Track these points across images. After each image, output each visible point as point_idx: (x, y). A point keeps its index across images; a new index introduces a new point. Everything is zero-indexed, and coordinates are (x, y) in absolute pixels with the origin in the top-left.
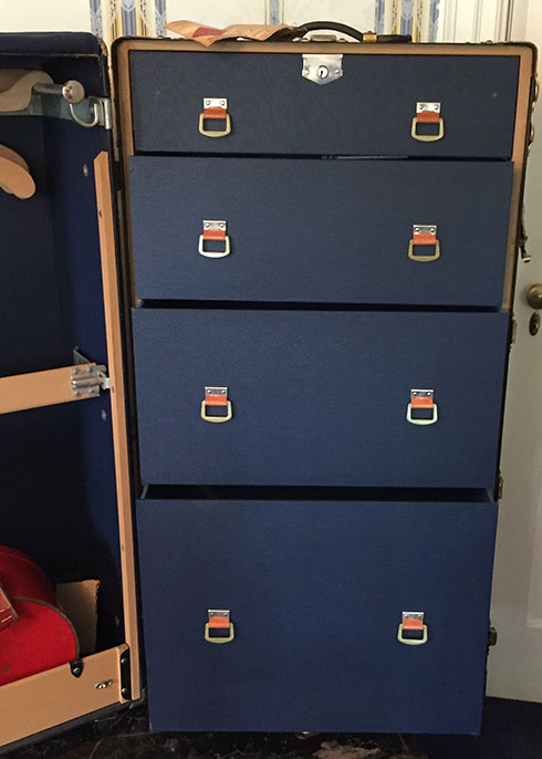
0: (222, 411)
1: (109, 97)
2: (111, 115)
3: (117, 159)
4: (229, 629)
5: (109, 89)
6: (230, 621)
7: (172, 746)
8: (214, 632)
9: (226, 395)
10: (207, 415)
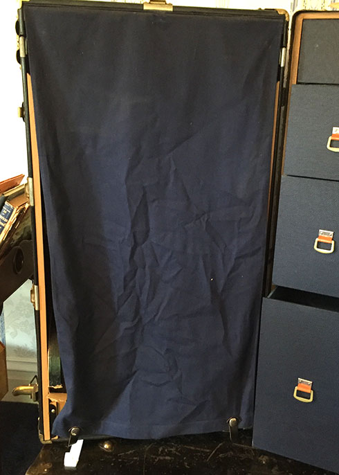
0: (327, 246)
1: (286, 47)
2: (285, 58)
3: (284, 86)
4: (310, 394)
5: (287, 42)
6: (312, 389)
7: (264, 460)
8: (300, 394)
9: (332, 237)
10: (318, 247)
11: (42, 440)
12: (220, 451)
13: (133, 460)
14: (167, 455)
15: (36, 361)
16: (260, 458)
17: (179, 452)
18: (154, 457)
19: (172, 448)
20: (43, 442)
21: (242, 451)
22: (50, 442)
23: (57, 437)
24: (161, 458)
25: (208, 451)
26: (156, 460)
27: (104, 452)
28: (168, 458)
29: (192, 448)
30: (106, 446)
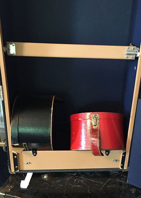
7: (133, 191)
11: (10, 171)
12: (108, 183)
13: (59, 186)
14: (79, 184)
15: (4, 124)
16: (131, 190)
17: (85, 183)
18: (71, 185)
19: (82, 180)
20: (11, 173)
21: (121, 184)
22: (14, 173)
23: (18, 171)
24: (75, 186)
25: (101, 183)
26: (72, 187)
27: (44, 180)
28: (79, 186)
29: (93, 181)
30: (45, 177)
